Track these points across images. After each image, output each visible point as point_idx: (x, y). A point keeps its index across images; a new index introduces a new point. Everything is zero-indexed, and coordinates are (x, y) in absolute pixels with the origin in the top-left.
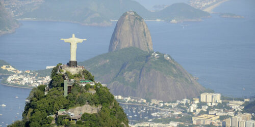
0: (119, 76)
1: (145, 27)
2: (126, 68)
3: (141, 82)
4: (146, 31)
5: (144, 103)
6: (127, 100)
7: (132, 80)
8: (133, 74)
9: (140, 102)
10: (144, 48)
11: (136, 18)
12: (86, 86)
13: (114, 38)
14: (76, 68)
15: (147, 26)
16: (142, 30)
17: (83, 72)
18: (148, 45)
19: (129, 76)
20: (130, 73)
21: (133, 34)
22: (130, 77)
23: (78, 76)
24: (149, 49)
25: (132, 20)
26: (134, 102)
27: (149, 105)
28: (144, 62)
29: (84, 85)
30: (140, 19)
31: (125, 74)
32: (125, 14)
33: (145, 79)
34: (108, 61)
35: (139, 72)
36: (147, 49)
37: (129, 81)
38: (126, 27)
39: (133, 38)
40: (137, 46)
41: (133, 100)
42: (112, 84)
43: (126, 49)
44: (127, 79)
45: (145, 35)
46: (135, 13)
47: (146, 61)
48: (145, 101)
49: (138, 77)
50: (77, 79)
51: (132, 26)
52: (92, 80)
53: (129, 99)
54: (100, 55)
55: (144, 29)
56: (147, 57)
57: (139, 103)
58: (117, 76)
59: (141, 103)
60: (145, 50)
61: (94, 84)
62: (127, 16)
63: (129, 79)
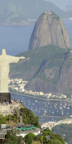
0: (39, 73)
1: (63, 25)
2: (46, 66)
3: (61, 78)
4: (63, 29)
5: (65, 99)
6: (48, 96)
7: (52, 77)
8: (53, 71)
9: (61, 97)
10: (61, 45)
11: (54, 17)
12: (27, 137)
13: (33, 37)
14: (9, 105)
15: (64, 25)
16: (60, 28)
17: (21, 110)
18: (65, 43)
19: (49, 73)
20: (51, 70)
21: (51, 33)
22: (51, 74)
23: (14, 117)
24: (66, 46)
25: (50, 20)
26: (55, 98)
27: (69, 100)
28: (63, 59)
29: (23, 135)
30: (58, 18)
31: (45, 71)
32: (43, 14)
33: (65, 75)
34: (29, 58)
35: (58, 69)
36: (65, 47)
37: (49, 78)
38: (44, 26)
39: (52, 36)
40: (55, 44)
41: (54, 96)
42: (34, 81)
43: (45, 47)
44: (47, 76)
45: (63, 34)
46: (53, 12)
47: (65, 58)
48: (65, 97)
49: (58, 74)
50: (11, 123)
51: (50, 25)
52: (36, 125)
53: (50, 95)
54: (21, 54)
55: (62, 28)
56: (66, 54)
57: (59, 99)
58: (37, 73)
59: (62, 99)
60: (63, 48)
61: (39, 132)
62: (45, 16)
63: (50, 76)
